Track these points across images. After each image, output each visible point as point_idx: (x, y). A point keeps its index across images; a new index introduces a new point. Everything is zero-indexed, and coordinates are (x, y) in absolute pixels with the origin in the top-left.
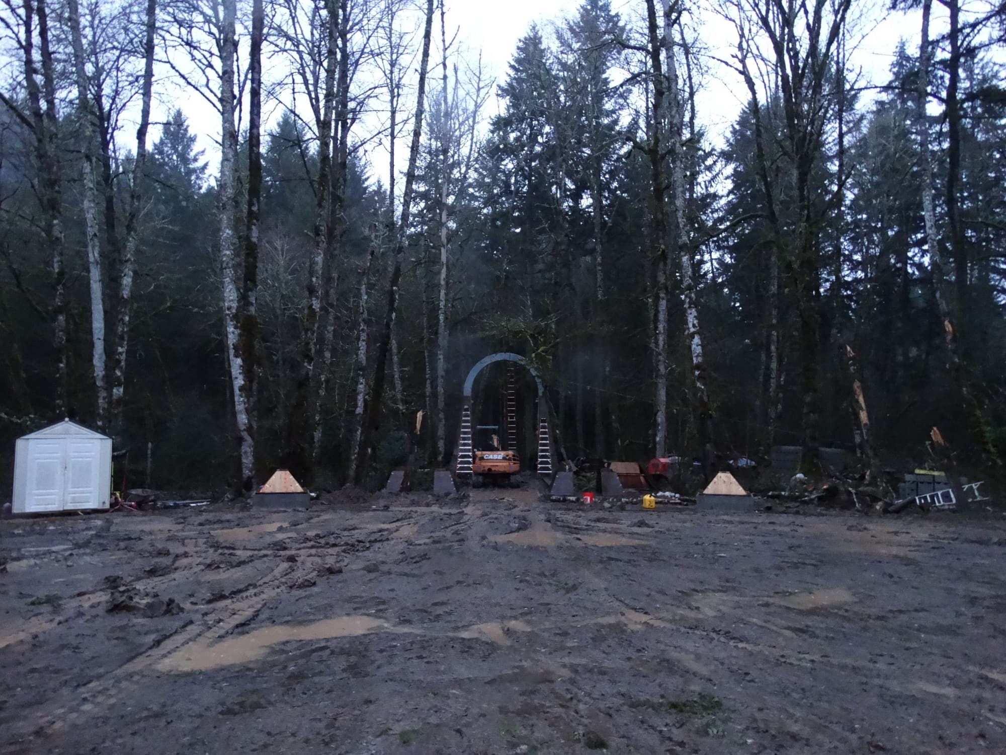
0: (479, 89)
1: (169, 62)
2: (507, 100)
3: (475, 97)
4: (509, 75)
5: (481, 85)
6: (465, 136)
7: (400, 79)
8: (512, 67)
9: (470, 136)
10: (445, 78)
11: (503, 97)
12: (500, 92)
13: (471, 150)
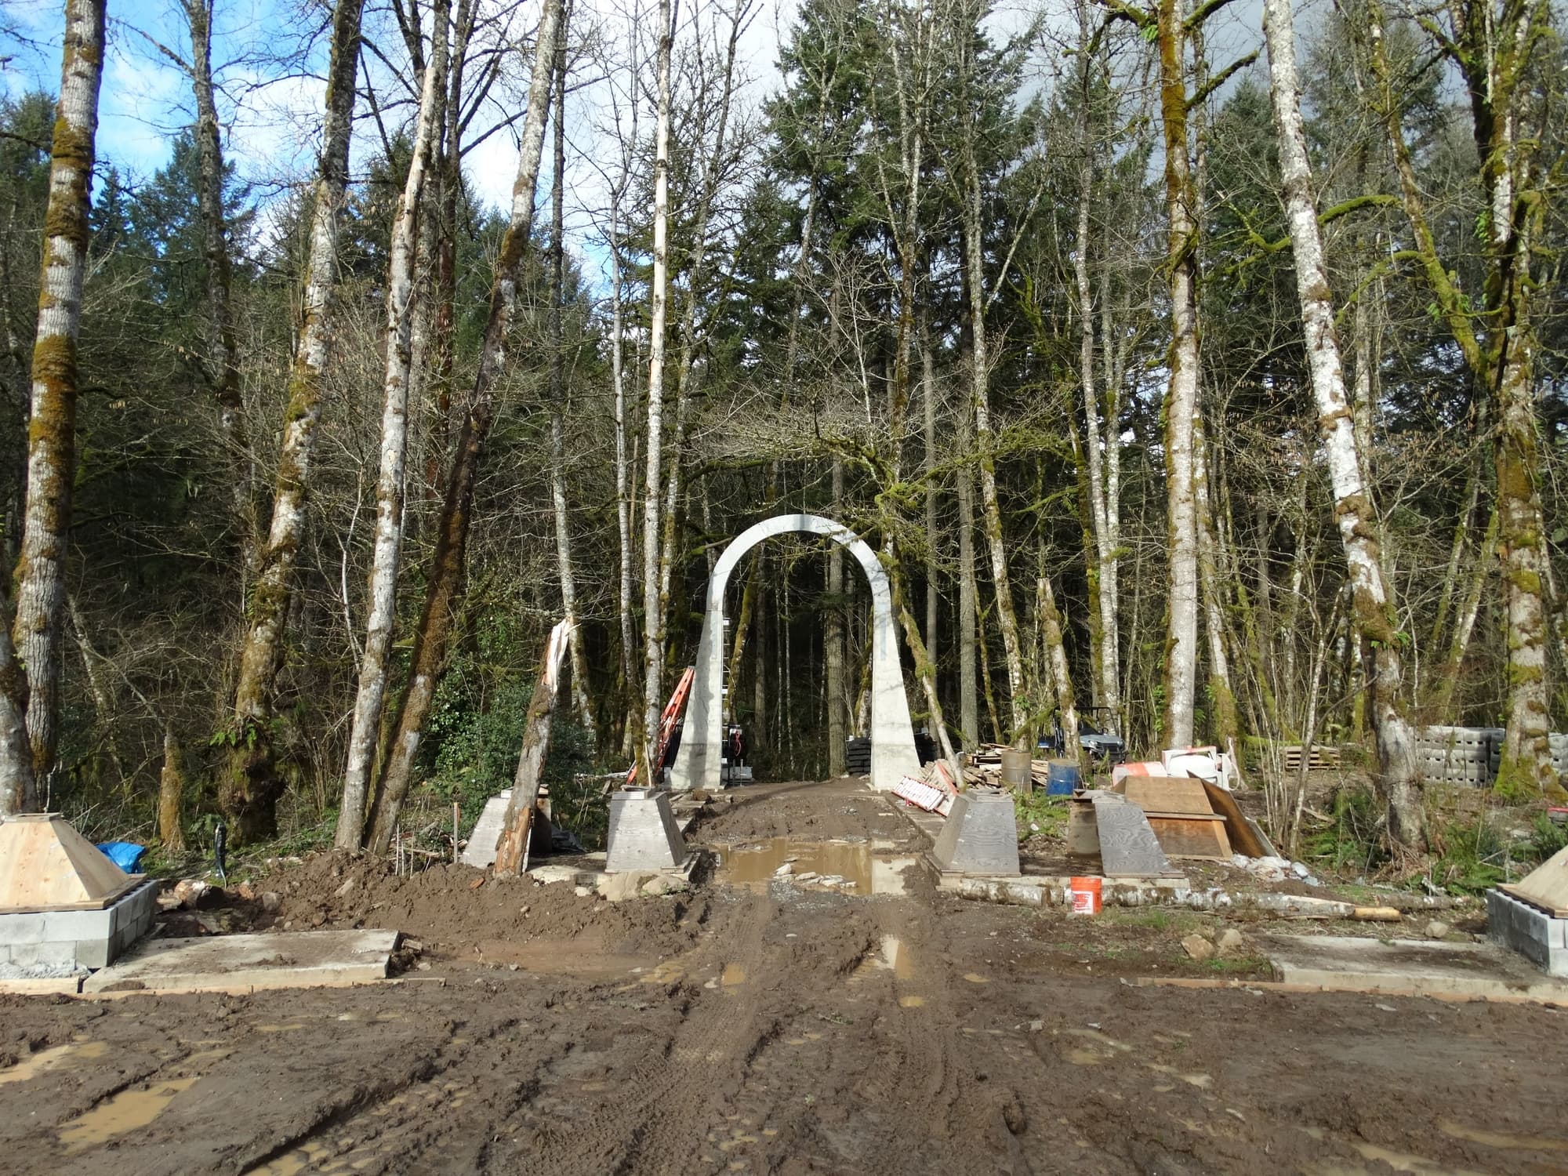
3: (732, 14)
4: (800, 29)
8: (803, 14)
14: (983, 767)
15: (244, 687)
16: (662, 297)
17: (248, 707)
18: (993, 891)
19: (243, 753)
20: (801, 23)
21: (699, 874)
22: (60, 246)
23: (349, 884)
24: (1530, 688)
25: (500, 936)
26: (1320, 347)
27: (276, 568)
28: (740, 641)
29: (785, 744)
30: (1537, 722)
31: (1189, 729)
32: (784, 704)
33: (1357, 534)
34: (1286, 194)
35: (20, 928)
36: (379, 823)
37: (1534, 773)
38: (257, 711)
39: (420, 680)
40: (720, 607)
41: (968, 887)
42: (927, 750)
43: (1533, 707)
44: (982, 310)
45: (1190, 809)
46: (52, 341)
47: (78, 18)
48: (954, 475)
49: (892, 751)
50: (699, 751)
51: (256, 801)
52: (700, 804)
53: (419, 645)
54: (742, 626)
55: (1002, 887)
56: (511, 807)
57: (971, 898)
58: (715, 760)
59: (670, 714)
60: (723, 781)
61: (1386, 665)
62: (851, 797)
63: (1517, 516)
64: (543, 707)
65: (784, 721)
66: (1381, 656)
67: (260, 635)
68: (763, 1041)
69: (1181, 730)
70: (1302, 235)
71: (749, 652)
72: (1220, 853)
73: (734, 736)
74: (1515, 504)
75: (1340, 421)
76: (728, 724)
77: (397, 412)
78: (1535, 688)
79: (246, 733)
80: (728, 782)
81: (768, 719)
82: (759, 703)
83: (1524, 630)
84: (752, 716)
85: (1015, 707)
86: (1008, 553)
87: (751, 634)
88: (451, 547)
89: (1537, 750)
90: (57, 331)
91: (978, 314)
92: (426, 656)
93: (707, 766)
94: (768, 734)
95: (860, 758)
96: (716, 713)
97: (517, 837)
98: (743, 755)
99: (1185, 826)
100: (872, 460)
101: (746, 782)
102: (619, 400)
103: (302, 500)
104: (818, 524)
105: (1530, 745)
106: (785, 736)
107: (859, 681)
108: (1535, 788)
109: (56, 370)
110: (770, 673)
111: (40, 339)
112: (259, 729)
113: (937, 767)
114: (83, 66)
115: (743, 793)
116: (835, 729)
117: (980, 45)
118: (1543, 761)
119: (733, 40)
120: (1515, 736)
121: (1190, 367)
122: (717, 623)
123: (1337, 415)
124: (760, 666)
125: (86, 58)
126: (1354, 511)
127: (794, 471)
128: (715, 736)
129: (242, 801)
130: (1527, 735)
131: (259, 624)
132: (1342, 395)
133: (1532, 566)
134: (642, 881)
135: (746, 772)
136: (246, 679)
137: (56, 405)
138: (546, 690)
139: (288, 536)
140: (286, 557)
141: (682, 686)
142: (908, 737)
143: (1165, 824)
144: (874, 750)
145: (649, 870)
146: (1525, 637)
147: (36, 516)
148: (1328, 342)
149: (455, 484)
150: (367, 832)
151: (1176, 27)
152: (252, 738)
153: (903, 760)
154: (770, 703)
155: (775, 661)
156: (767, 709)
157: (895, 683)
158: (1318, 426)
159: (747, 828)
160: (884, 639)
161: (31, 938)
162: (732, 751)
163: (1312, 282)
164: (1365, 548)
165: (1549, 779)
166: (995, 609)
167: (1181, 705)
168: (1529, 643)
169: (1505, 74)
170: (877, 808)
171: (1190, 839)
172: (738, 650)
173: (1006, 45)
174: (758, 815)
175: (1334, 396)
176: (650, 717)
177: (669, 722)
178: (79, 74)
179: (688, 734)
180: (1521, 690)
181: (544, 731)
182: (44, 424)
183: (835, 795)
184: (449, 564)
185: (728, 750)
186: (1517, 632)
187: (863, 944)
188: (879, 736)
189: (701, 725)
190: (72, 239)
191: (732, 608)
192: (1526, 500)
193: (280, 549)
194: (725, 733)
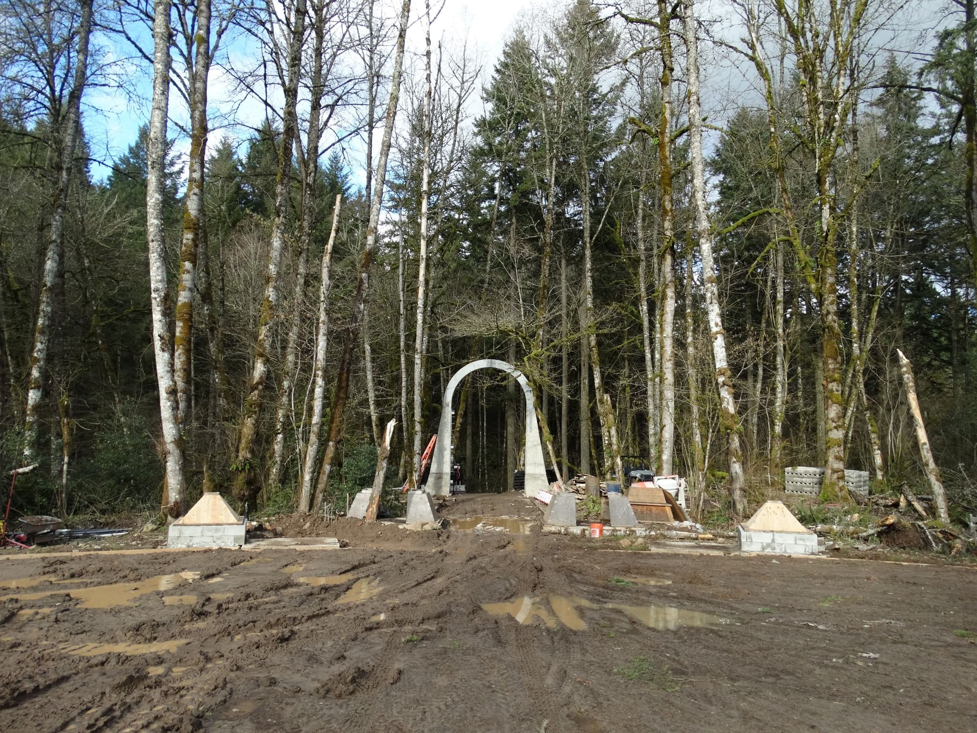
0: (463, 83)
1: (124, 32)
2: (490, 106)
3: (458, 90)
4: (495, 79)
5: (466, 77)
6: (448, 135)
7: (380, 67)
8: (498, 71)
9: (453, 134)
10: (428, 54)
11: (487, 100)
12: (485, 96)
13: (453, 148)
14: (578, 485)
15: (243, 444)
16: (424, 256)
17: (244, 454)
18: (563, 531)
19: (243, 474)
20: (496, 75)
21: (445, 524)
22: (188, 265)
23: (308, 524)
24: (836, 449)
25: (372, 541)
26: (711, 303)
27: (256, 392)
28: (459, 420)
29: (483, 475)
30: (839, 465)
31: (670, 467)
32: (483, 452)
33: (724, 384)
34: (700, 235)
35: (217, 530)
36: (315, 502)
37: (837, 489)
38: (249, 456)
39: (331, 443)
40: (450, 405)
41: (553, 529)
42: (551, 477)
43: (838, 458)
44: (590, 243)
45: (656, 501)
46: (184, 304)
47: (195, 171)
48: (561, 347)
49: (535, 477)
50: (439, 477)
51: (250, 495)
52: (441, 501)
53: (330, 429)
54: (460, 412)
55: (566, 529)
56: (372, 494)
57: (554, 533)
58: (447, 481)
59: (425, 458)
60: (450, 492)
61: (733, 440)
62: (514, 499)
63: (831, 367)
64: (384, 455)
65: (483, 462)
66: (731, 436)
67: (249, 422)
68: (471, 559)
69: (667, 467)
70: (705, 254)
71: (464, 425)
72: (668, 521)
73: (456, 470)
74: (830, 361)
75: (718, 336)
76: (453, 463)
77: (324, 335)
78: (838, 449)
79: (245, 465)
80: (453, 493)
81: (474, 461)
82: (469, 452)
83: (833, 421)
84: (465, 459)
85: (606, 456)
86: (602, 374)
87: (465, 416)
88: (342, 388)
89: (838, 478)
90: (186, 300)
91: (588, 245)
92: (333, 434)
93: (443, 484)
94: (473, 470)
95: (520, 482)
96: (448, 458)
97: (375, 506)
98: (460, 479)
99: (654, 509)
100: (524, 338)
101: (461, 492)
102: (402, 303)
103: (267, 362)
104: (499, 364)
105: (835, 476)
106: (483, 471)
107: (520, 442)
108: (837, 496)
109: (186, 316)
110: (475, 434)
111: (179, 303)
112: (250, 464)
113: (555, 484)
114: (196, 190)
115: (461, 497)
116: (510, 466)
117: (595, 90)
118: (841, 483)
119: (459, 106)
120: (830, 471)
121: (672, 298)
122: (448, 413)
123: (717, 333)
124: (469, 431)
125: (197, 187)
126: (723, 374)
127: (489, 342)
128: (447, 469)
129: (244, 495)
130: (835, 471)
131: (249, 417)
132: (720, 324)
133: (838, 391)
134: (423, 525)
135: (462, 488)
136: (243, 441)
137: (187, 331)
138: (386, 448)
139: (261, 378)
140: (260, 387)
141: (431, 444)
142: (542, 470)
143: (645, 508)
144: (526, 477)
145: (425, 521)
146: (834, 424)
147: (179, 376)
148: (715, 301)
149: (344, 361)
150: (311, 505)
151: (667, 140)
152: (247, 467)
153: (540, 482)
154: (475, 451)
155: (478, 428)
156: (473, 456)
157: (536, 443)
158: (711, 338)
159: (463, 511)
160: (531, 422)
161: (220, 534)
162: (456, 477)
163: (709, 275)
164: (727, 390)
165: (843, 492)
166: (595, 403)
167: (666, 456)
168: (836, 428)
169: (826, 158)
170: (526, 504)
171: (657, 514)
172: (458, 425)
173: (609, 89)
174: (468, 507)
175: (717, 325)
176: (416, 459)
177: (424, 462)
178: (195, 194)
179: (434, 468)
180: (831, 451)
181: (385, 465)
182: (182, 339)
183: (506, 498)
184: (342, 395)
185: (453, 477)
186: (830, 422)
187: (506, 542)
188: (529, 470)
189: (440, 463)
190: (192, 262)
191: (455, 406)
192: (835, 359)
193: (258, 383)
194: (452, 468)
